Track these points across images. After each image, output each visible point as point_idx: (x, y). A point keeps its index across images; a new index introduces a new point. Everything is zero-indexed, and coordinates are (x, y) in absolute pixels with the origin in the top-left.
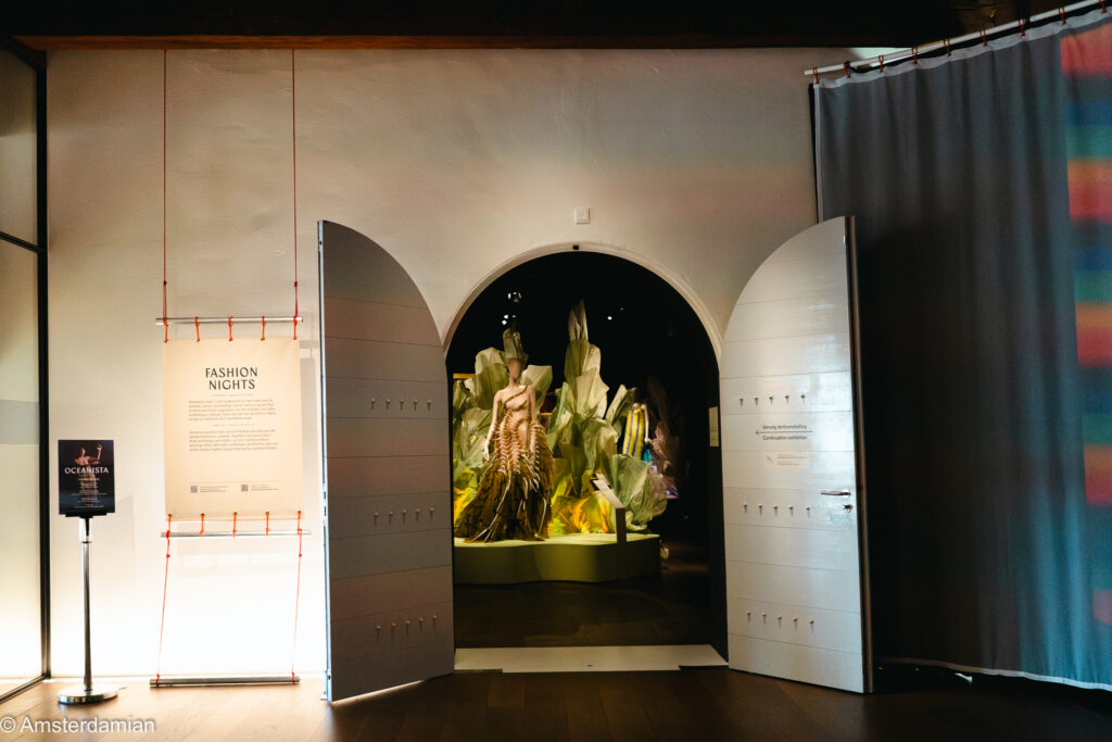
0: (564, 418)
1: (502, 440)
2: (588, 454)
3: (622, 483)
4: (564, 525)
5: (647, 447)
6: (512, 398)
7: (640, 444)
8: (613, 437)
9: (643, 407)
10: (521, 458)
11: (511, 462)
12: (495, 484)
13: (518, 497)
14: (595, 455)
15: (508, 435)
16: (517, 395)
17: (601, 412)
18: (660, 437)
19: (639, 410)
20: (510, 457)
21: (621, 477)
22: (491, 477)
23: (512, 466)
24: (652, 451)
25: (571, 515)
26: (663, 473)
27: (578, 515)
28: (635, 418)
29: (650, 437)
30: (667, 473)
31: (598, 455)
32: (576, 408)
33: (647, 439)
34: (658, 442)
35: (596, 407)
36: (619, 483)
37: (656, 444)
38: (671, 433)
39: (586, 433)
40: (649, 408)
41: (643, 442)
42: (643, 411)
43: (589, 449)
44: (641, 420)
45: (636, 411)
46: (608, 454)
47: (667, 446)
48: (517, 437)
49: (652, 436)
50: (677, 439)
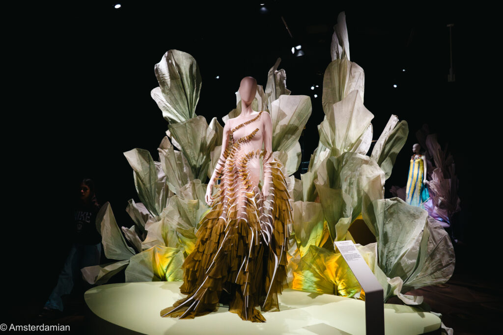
0: (322, 155)
1: (226, 179)
2: (346, 198)
3: (389, 235)
4: (316, 279)
5: (425, 186)
6: (241, 126)
7: (419, 185)
8: (378, 178)
9: (423, 157)
10: (248, 203)
11: (235, 207)
12: (213, 234)
13: (240, 253)
14: (356, 199)
15: (234, 172)
16: (247, 123)
17: (365, 147)
18: (435, 180)
19: (419, 160)
20: (234, 201)
21: (389, 227)
22: (209, 226)
23: (236, 213)
24: (430, 190)
25: (325, 268)
26: (437, 206)
27: (334, 270)
28: (416, 165)
29: (427, 179)
30: (441, 206)
31: (360, 200)
32: (333, 142)
33: (425, 181)
34: (434, 182)
35: (359, 141)
36: (385, 235)
37: (432, 184)
38: (445, 175)
39: (345, 173)
40: (427, 159)
41: (422, 182)
42: (422, 160)
43: (349, 191)
44: (421, 167)
45: (417, 161)
46: (372, 199)
47: (441, 186)
48: (245, 175)
49: (429, 178)
50: (450, 180)
